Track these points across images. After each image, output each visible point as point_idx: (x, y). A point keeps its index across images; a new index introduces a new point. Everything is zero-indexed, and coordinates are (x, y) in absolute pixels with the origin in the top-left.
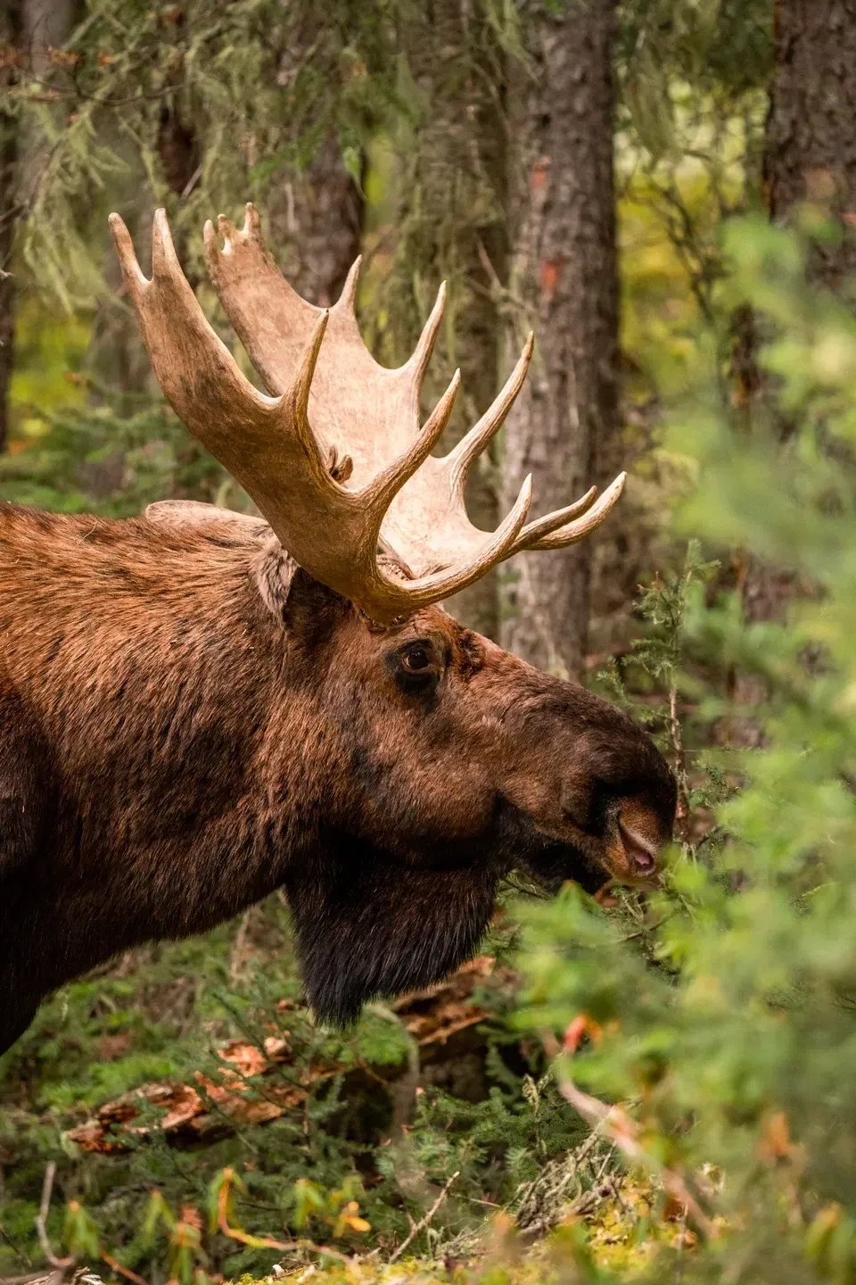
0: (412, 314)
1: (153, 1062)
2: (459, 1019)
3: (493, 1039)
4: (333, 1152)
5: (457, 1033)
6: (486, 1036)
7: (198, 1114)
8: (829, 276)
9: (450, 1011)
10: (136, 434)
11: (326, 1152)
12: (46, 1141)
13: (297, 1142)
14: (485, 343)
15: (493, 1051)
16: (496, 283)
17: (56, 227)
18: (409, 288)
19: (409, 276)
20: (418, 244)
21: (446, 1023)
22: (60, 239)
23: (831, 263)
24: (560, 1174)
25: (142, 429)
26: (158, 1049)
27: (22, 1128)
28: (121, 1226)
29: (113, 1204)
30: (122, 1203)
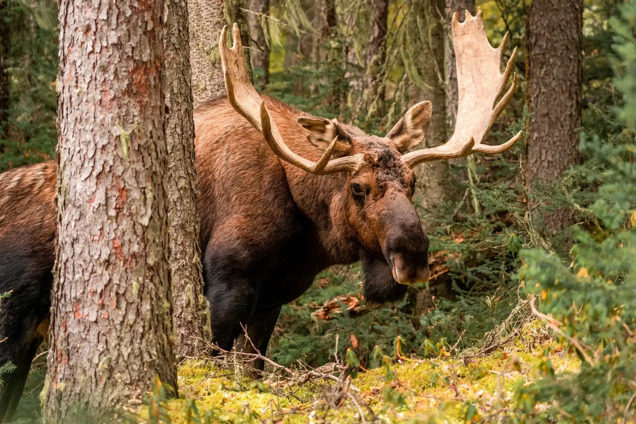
0: (416, 30)
1: (339, 289)
2: (440, 271)
3: (453, 278)
4: (404, 318)
5: (440, 276)
6: (451, 276)
7: (356, 306)
8: (555, 12)
9: (437, 268)
10: (319, 75)
11: (401, 318)
12: (304, 315)
13: (392, 315)
14: (439, 39)
15: (454, 281)
16: (442, 18)
17: (295, 7)
18: (415, 21)
19: (415, 17)
20: (418, 6)
21: (436, 272)
22: (296, 11)
23: (555, 7)
24: (500, 329)
25: (322, 73)
26: (339, 284)
27: (296, 310)
28: (330, 342)
29: (328, 335)
30: (330, 334)
